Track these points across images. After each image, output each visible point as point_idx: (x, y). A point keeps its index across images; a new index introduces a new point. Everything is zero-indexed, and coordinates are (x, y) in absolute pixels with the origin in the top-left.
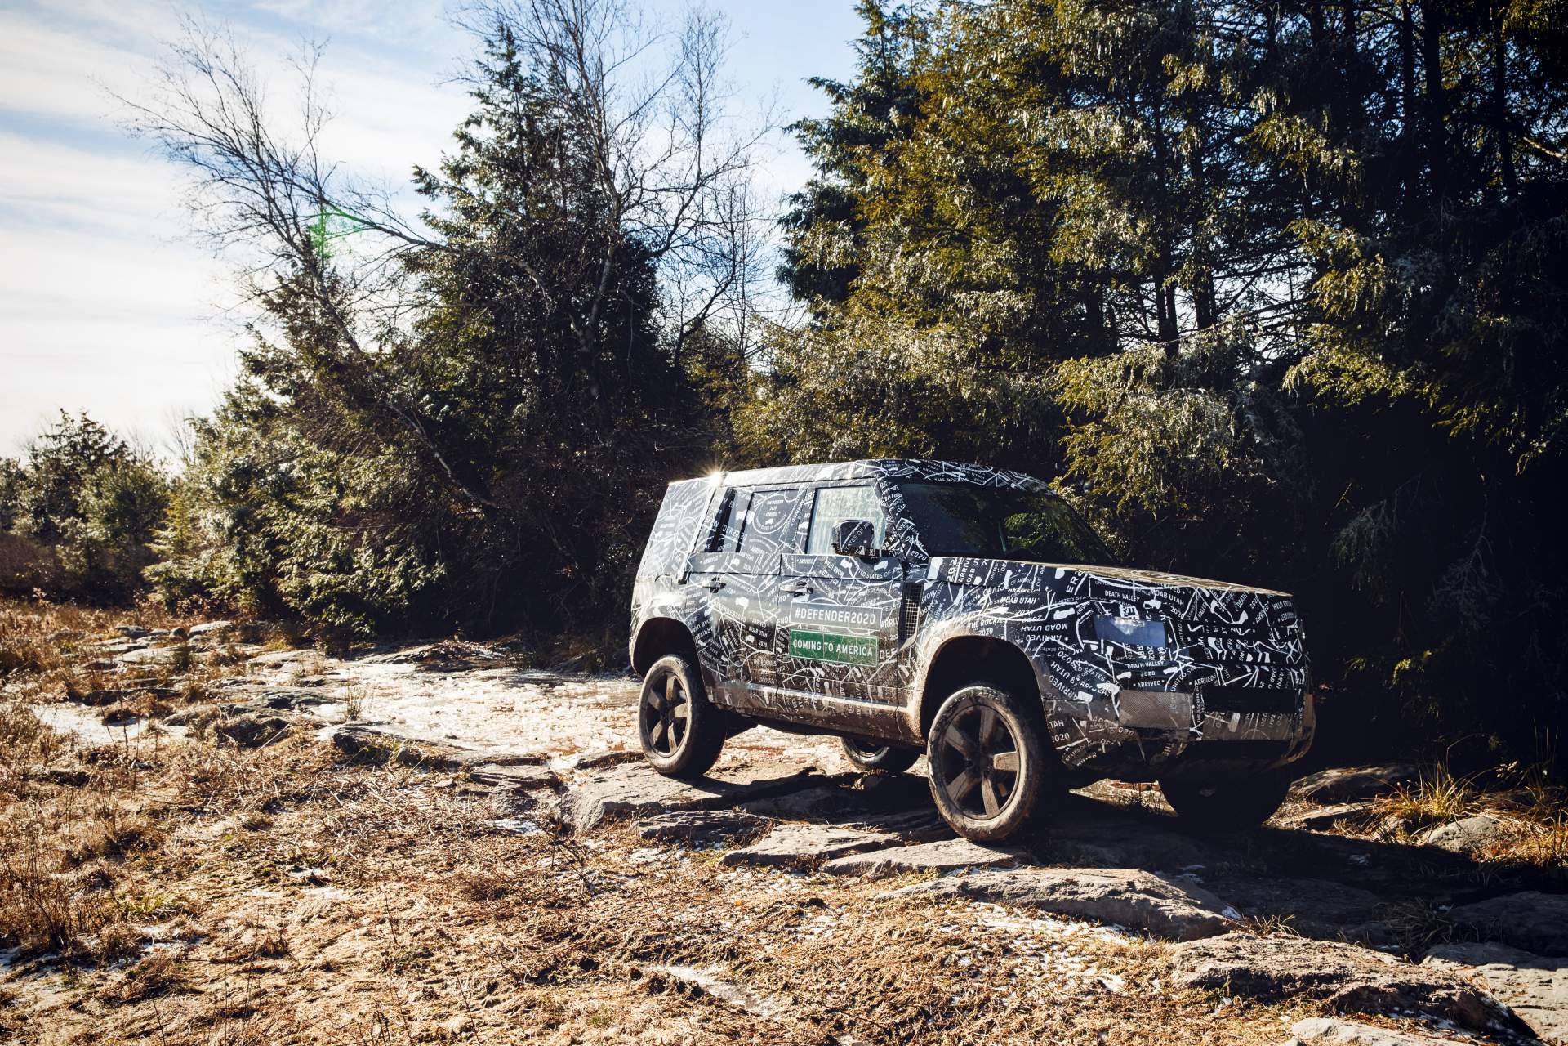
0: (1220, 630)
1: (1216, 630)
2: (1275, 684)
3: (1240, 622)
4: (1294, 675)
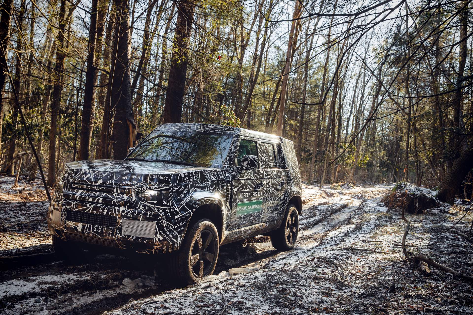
0: (87, 187)
1: (85, 187)
2: (102, 213)
3: (97, 184)
4: (115, 210)
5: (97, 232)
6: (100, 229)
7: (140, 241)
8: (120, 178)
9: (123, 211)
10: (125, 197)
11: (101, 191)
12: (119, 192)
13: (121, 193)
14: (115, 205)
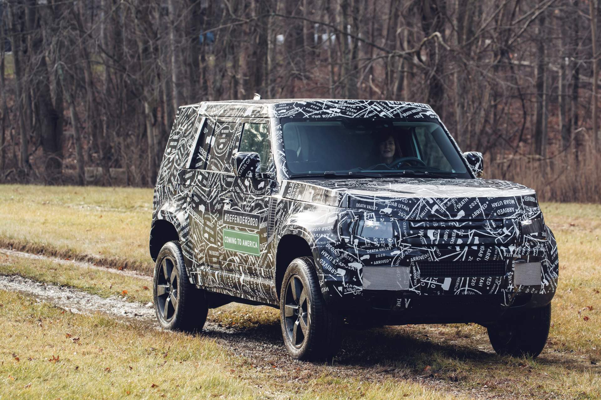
0: (439, 225)
1: (435, 225)
2: (483, 257)
3: (458, 218)
4: (502, 251)
5: (476, 287)
6: (481, 281)
7: (528, 290)
8: (489, 205)
9: (514, 252)
10: (507, 232)
11: (466, 228)
12: (494, 226)
13: (498, 227)
14: (499, 244)
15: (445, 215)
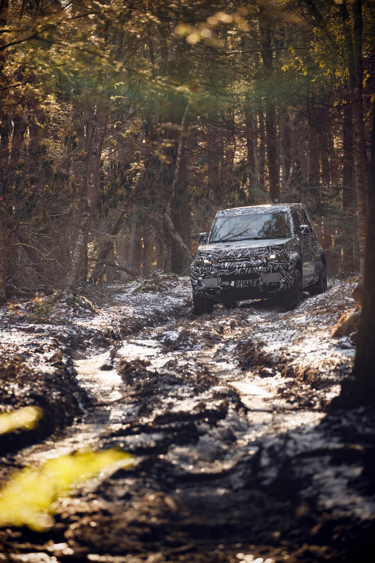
0: (231, 260)
2: (247, 272)
3: (238, 257)
4: (256, 269)
5: (246, 284)
6: (248, 282)
7: (272, 284)
8: (253, 251)
9: (261, 269)
10: (259, 261)
11: (242, 261)
12: (254, 259)
13: (256, 259)
14: (255, 266)
15: (233, 256)
